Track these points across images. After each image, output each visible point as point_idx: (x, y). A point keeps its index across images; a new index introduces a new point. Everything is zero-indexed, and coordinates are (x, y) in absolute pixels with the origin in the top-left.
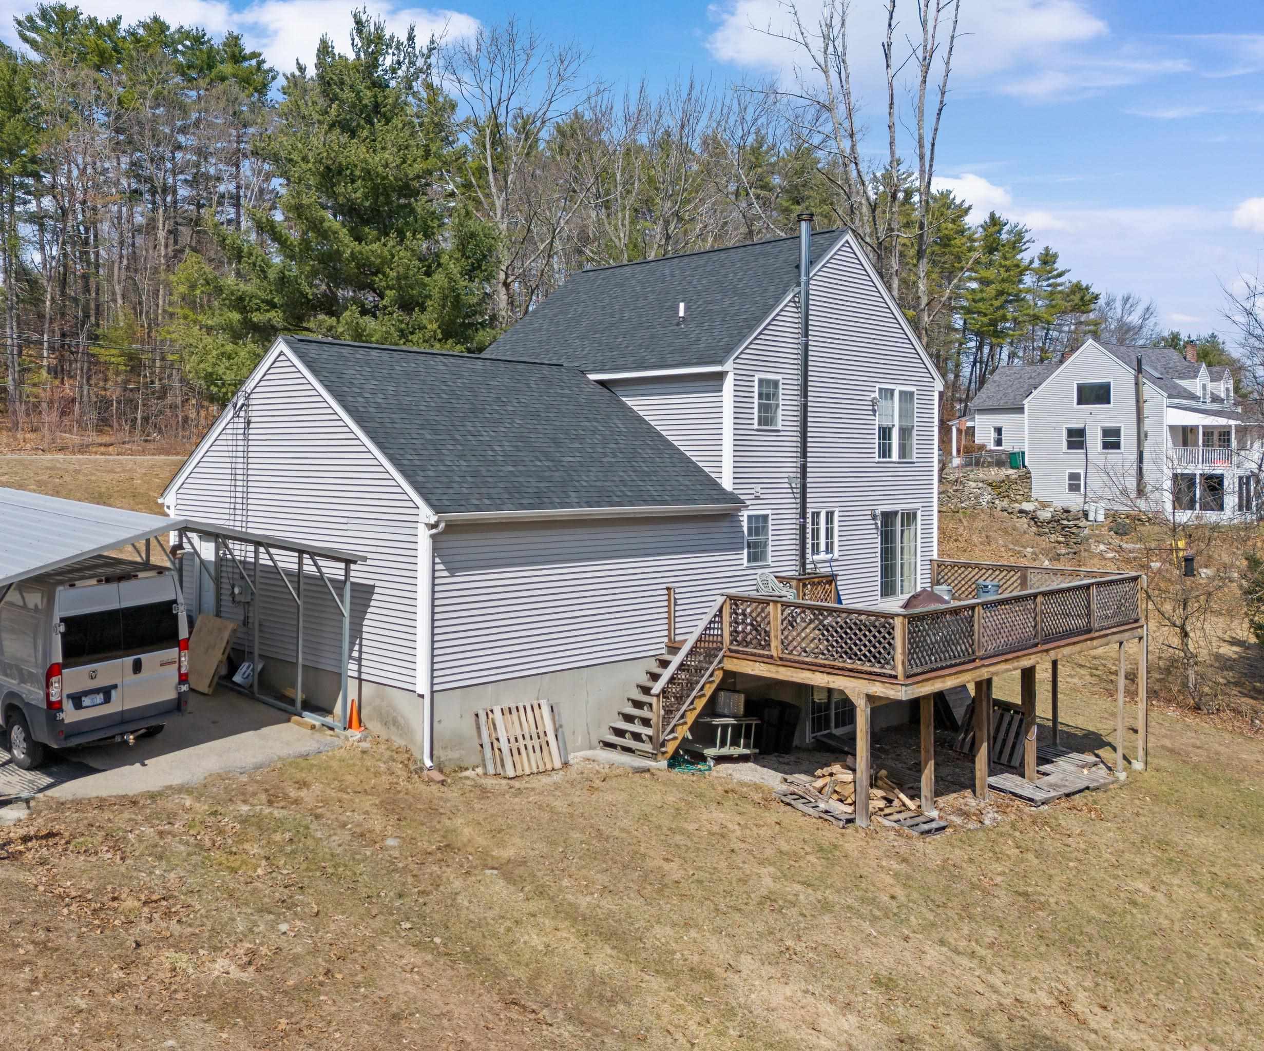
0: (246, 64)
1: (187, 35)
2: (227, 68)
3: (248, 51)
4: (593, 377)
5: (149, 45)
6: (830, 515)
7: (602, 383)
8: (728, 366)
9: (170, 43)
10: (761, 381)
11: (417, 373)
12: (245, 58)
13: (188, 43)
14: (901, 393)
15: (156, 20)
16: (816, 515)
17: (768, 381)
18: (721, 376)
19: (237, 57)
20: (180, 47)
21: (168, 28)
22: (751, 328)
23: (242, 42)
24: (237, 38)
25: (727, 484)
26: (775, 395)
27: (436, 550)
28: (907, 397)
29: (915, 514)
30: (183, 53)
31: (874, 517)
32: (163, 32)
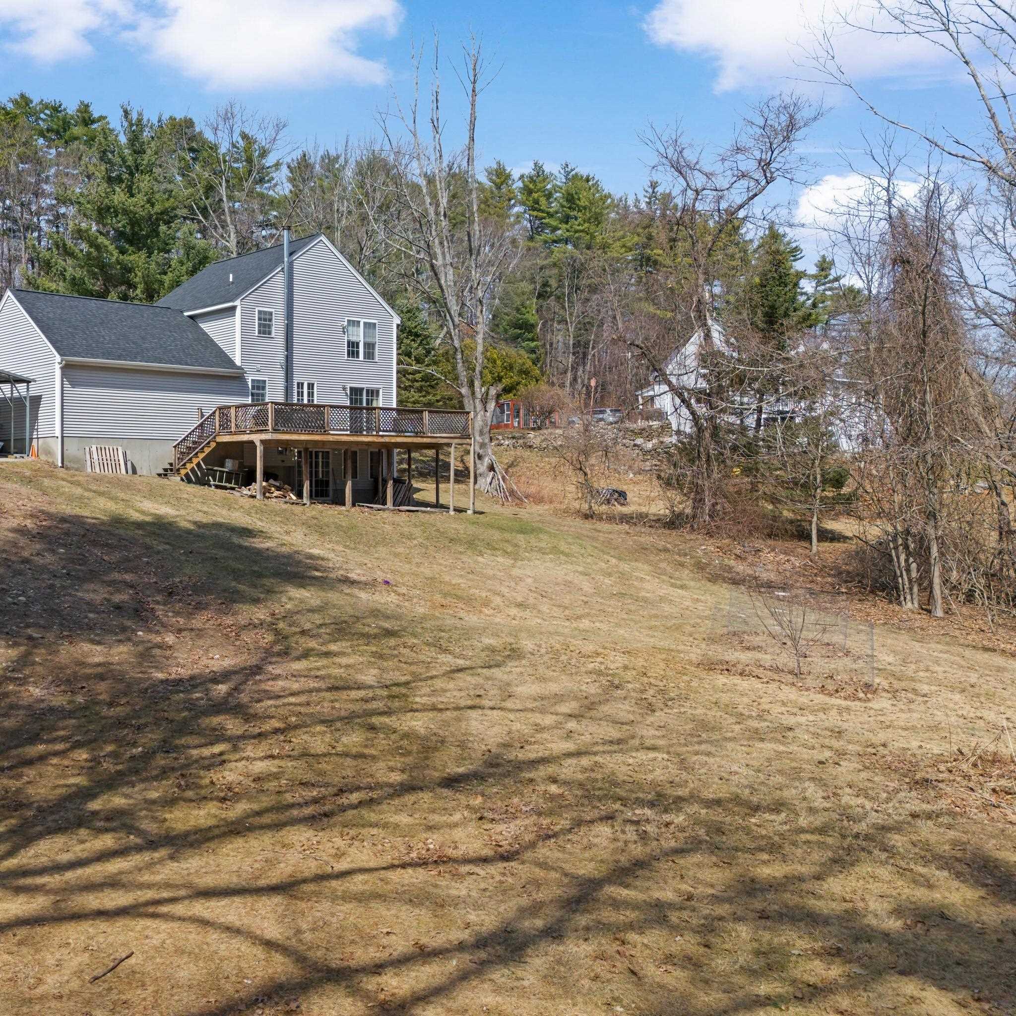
0: (95, 126)
1: (47, 106)
2: (77, 130)
3: (96, 115)
4: (186, 314)
5: (16, 116)
6: (311, 386)
7: (191, 317)
8: (237, 303)
9: (35, 113)
10: (260, 312)
11: (76, 307)
12: (93, 122)
13: (48, 112)
14: (365, 323)
15: (22, 96)
16: (299, 385)
17: (265, 313)
18: (234, 308)
19: (87, 121)
20: (42, 116)
21: (31, 102)
22: (252, 285)
23: (91, 109)
24: (87, 106)
25: (238, 362)
26: (270, 320)
27: (63, 375)
28: (369, 326)
29: (378, 392)
30: (44, 120)
31: (344, 389)
32: (27, 104)
